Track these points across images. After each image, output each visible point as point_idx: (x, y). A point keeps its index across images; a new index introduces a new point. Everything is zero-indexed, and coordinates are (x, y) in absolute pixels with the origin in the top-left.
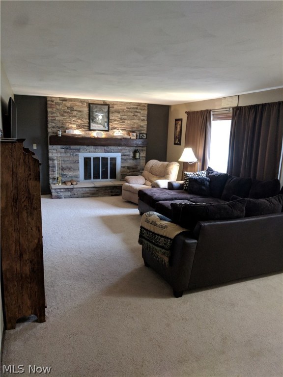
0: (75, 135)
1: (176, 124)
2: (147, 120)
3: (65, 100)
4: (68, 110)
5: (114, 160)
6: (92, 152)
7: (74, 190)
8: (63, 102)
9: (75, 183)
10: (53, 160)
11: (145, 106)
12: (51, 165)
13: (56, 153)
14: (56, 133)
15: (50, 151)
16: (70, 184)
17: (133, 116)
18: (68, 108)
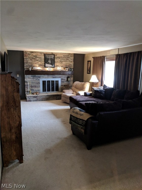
0: (38, 70)
1: (88, 63)
2: (74, 61)
3: (32, 52)
4: (34, 57)
5: (57, 82)
6: (46, 78)
7: (38, 97)
8: (32, 53)
9: (38, 94)
10: (27, 82)
11: (72, 55)
12: (26, 85)
13: (29, 79)
14: (28, 69)
15: (25, 78)
16: (36, 94)
17: (67, 60)
18: (34, 56)
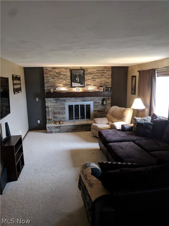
0: (62, 91)
1: (132, 80)
2: (112, 78)
3: (55, 68)
4: (57, 75)
5: (88, 106)
6: (74, 101)
7: (61, 127)
8: (54, 70)
9: (61, 123)
10: (48, 108)
11: (109, 68)
12: (47, 111)
13: (50, 103)
14: (50, 90)
15: (46, 102)
16: (59, 123)
17: (101, 75)
18: (57, 73)
